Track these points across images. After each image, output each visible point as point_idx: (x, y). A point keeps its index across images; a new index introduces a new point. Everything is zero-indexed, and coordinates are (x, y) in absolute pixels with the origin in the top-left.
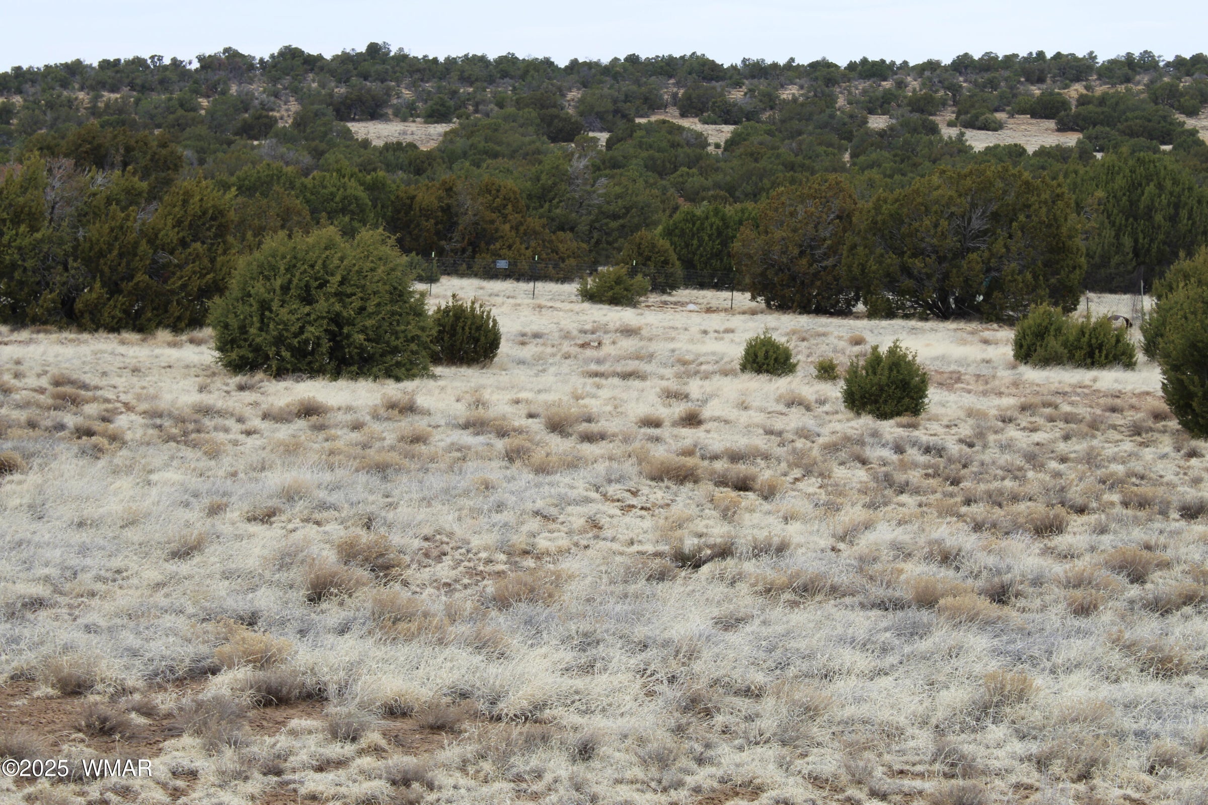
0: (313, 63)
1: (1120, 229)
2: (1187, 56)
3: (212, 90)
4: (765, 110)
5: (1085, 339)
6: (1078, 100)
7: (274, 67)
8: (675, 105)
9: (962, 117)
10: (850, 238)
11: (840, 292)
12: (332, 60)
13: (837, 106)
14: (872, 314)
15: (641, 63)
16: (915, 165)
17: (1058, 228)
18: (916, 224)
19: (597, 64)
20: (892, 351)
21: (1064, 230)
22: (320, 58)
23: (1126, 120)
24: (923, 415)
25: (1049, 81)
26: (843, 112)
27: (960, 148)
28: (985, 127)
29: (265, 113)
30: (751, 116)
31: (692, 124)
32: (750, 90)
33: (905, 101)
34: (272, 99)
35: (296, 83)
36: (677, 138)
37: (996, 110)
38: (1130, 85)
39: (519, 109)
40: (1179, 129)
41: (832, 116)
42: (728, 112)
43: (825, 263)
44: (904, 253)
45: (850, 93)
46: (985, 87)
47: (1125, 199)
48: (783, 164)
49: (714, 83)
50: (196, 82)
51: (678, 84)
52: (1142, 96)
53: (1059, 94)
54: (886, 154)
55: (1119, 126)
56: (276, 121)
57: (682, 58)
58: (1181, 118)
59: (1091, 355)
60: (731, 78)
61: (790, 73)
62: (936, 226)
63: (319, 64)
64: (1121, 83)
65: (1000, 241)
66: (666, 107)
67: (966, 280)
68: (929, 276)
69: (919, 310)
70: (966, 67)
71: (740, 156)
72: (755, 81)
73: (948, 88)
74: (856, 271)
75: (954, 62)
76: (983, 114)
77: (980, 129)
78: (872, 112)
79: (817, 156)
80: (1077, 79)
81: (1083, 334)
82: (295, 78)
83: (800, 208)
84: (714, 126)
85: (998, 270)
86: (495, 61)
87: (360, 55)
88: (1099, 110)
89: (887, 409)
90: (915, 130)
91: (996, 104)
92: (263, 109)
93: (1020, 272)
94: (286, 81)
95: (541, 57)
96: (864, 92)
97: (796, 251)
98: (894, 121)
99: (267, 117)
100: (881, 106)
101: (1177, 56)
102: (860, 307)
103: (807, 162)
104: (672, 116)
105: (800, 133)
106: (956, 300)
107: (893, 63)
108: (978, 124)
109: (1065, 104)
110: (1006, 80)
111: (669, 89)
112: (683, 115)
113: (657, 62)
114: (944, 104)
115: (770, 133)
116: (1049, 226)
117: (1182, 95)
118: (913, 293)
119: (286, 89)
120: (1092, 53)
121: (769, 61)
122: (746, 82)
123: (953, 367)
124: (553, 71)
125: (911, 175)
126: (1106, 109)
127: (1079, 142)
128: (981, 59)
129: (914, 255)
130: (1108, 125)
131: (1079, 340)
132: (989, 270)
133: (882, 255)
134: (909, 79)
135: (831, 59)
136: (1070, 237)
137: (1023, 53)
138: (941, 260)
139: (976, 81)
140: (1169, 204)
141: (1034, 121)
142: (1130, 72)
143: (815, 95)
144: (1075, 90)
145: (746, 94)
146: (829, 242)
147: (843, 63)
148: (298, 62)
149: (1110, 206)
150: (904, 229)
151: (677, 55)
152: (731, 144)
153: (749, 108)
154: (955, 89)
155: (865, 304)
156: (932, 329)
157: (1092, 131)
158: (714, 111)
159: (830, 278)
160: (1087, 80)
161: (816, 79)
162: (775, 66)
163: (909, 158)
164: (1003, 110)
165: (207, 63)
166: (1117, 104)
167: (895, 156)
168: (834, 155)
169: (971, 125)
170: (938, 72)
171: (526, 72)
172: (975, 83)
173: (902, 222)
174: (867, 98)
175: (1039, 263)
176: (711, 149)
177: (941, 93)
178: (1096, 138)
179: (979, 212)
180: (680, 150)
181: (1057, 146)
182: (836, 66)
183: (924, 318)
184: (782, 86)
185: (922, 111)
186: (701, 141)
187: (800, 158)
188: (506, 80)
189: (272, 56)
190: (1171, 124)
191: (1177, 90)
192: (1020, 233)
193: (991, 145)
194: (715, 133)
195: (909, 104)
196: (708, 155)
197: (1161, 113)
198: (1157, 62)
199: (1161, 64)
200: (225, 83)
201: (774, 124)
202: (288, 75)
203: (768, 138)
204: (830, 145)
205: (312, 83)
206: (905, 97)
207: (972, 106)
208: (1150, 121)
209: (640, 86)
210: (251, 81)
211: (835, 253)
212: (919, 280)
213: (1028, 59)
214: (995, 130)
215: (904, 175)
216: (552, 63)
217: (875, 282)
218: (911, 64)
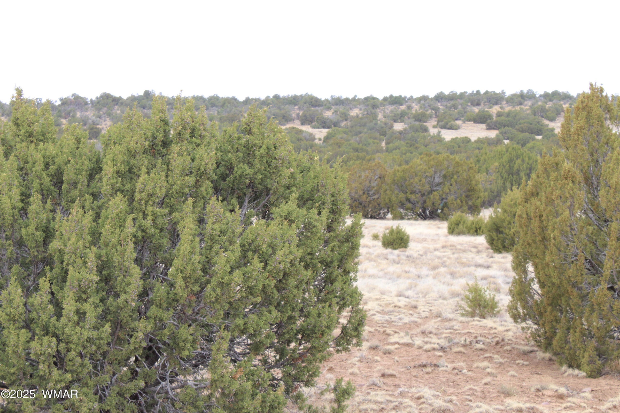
0: (117, 101)
1: (505, 180)
2: (550, 91)
3: (67, 115)
4: (343, 121)
5: (474, 226)
6: (497, 114)
7: (98, 103)
8: (298, 119)
9: (440, 123)
10: (384, 187)
11: (381, 209)
12: (127, 99)
13: (378, 118)
14: (395, 218)
15: (281, 99)
16: (417, 148)
17: (471, 181)
18: (412, 181)
19: (259, 99)
20: (397, 228)
21: (474, 182)
22: (120, 98)
23: (520, 124)
24: (408, 248)
25: (482, 105)
26: (381, 122)
27: (439, 139)
28: (451, 128)
29: (95, 126)
30: (336, 124)
31: (307, 129)
32: (335, 111)
33: (412, 116)
34: (98, 119)
35: (110, 111)
36: (300, 136)
37: (457, 119)
38: (522, 106)
39: (221, 123)
40: (546, 128)
41: (376, 124)
42: (325, 123)
43: (374, 197)
44: (407, 192)
45: (384, 112)
46: (451, 108)
47: (507, 166)
48: (353, 149)
49: (317, 108)
50: (59, 111)
51: (299, 109)
52: (528, 112)
53: (487, 111)
54: (402, 142)
55: (517, 127)
56: (101, 130)
57: (301, 96)
58: (546, 122)
59: (476, 231)
60: (325, 105)
61: (355, 103)
62: (420, 181)
63: (121, 101)
64: (518, 105)
65: (447, 187)
66: (294, 120)
67: (433, 204)
68: (418, 202)
69: (414, 216)
70: (442, 99)
71: (331, 145)
72: (338, 107)
73: (433, 109)
74: (387, 201)
75: (436, 96)
76: (450, 122)
77: (449, 129)
78: (395, 121)
79: (369, 144)
80: (496, 104)
81: (473, 223)
82: (109, 109)
83: (363, 174)
84: (317, 130)
85: (446, 199)
86: (208, 98)
87: (140, 97)
88: (507, 119)
89: (396, 247)
90: (417, 130)
91: (457, 116)
92: (94, 124)
93: (456, 200)
94: (105, 110)
95: (231, 96)
96: (392, 111)
97: (361, 193)
98: (406, 126)
99: (96, 128)
100: (400, 118)
101: (545, 92)
102: (390, 216)
103: (364, 147)
104: (297, 125)
105: (360, 133)
106: (430, 212)
107: (405, 97)
108: (448, 126)
109: (490, 117)
110: (461, 104)
111: (295, 111)
112: (302, 124)
113: (289, 98)
114: (431, 117)
115: (345, 133)
116: (467, 180)
117: (547, 111)
118: (412, 209)
119: (104, 114)
120: (503, 91)
121: (344, 97)
122: (333, 107)
123: (424, 237)
124: (237, 103)
125: (414, 153)
126: (510, 119)
127: (497, 136)
128: (449, 94)
129: (411, 193)
130: (511, 127)
131: (471, 226)
132: (443, 199)
133: (398, 194)
134: (414, 105)
135: (375, 96)
136: (476, 185)
137: (469, 91)
138: (423, 195)
139: (446, 105)
140: (527, 169)
141: (475, 125)
142: (522, 100)
143: (368, 114)
144: (495, 110)
145: (333, 113)
146: (375, 188)
147: (381, 98)
148: (110, 100)
149: (501, 170)
150: (407, 183)
151: (298, 94)
152: (327, 139)
153: (335, 120)
154: (436, 109)
155: (391, 214)
156: (419, 224)
157: (503, 129)
158: (317, 122)
159: (376, 204)
160: (501, 104)
161: (368, 105)
162: (347, 99)
163: (414, 145)
164: (460, 120)
165: (65, 102)
166: (515, 116)
167: (407, 143)
168: (377, 143)
169: (444, 127)
170: (428, 101)
171: (224, 104)
172: (446, 106)
173: (406, 180)
174: (393, 115)
175: (464, 196)
176: (317, 141)
177: (429, 111)
178: (505, 133)
179: (438, 175)
180: (302, 142)
181: (486, 137)
182: (377, 99)
183: (416, 219)
184: (351, 109)
185: (420, 121)
186: (312, 138)
187: (361, 145)
188: (214, 108)
189: (97, 98)
190: (542, 125)
191: (545, 109)
192: (455, 183)
193: (454, 137)
194: (318, 133)
195: (414, 117)
196: (316, 145)
197: (537, 120)
198: (535, 95)
199: (537, 96)
200: (74, 111)
201: (347, 128)
202: (105, 107)
203: (345, 136)
204: (375, 138)
205: (117, 111)
206: (412, 114)
207: (445, 118)
208: (531, 124)
209: (280, 110)
210: (87, 110)
211: (378, 193)
212: (414, 204)
213: (472, 94)
214: (456, 129)
215: (411, 153)
216: (236, 99)
217: (395, 205)
218: (414, 97)
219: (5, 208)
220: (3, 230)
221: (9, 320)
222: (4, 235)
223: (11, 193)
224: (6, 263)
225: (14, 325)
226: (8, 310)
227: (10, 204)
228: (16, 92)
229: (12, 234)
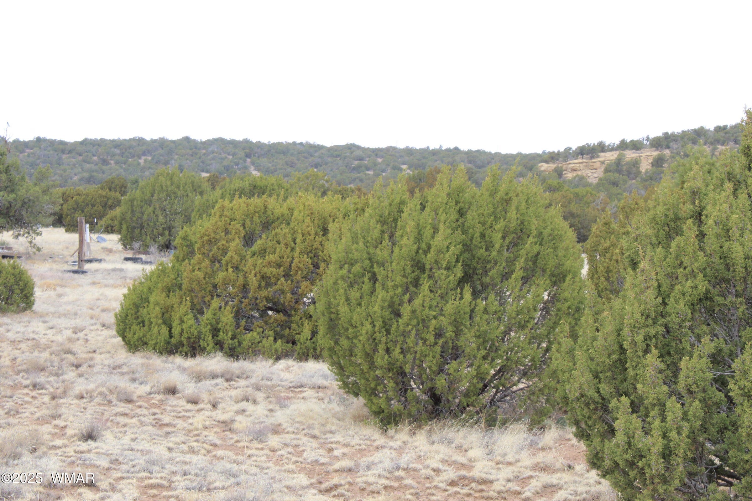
219: (736, 257)
220: (732, 285)
221: (742, 395)
222: (734, 291)
223: (743, 239)
224: (735, 325)
225: (748, 401)
226: (742, 383)
227: (742, 253)
228: (745, 115)
229: (744, 290)
